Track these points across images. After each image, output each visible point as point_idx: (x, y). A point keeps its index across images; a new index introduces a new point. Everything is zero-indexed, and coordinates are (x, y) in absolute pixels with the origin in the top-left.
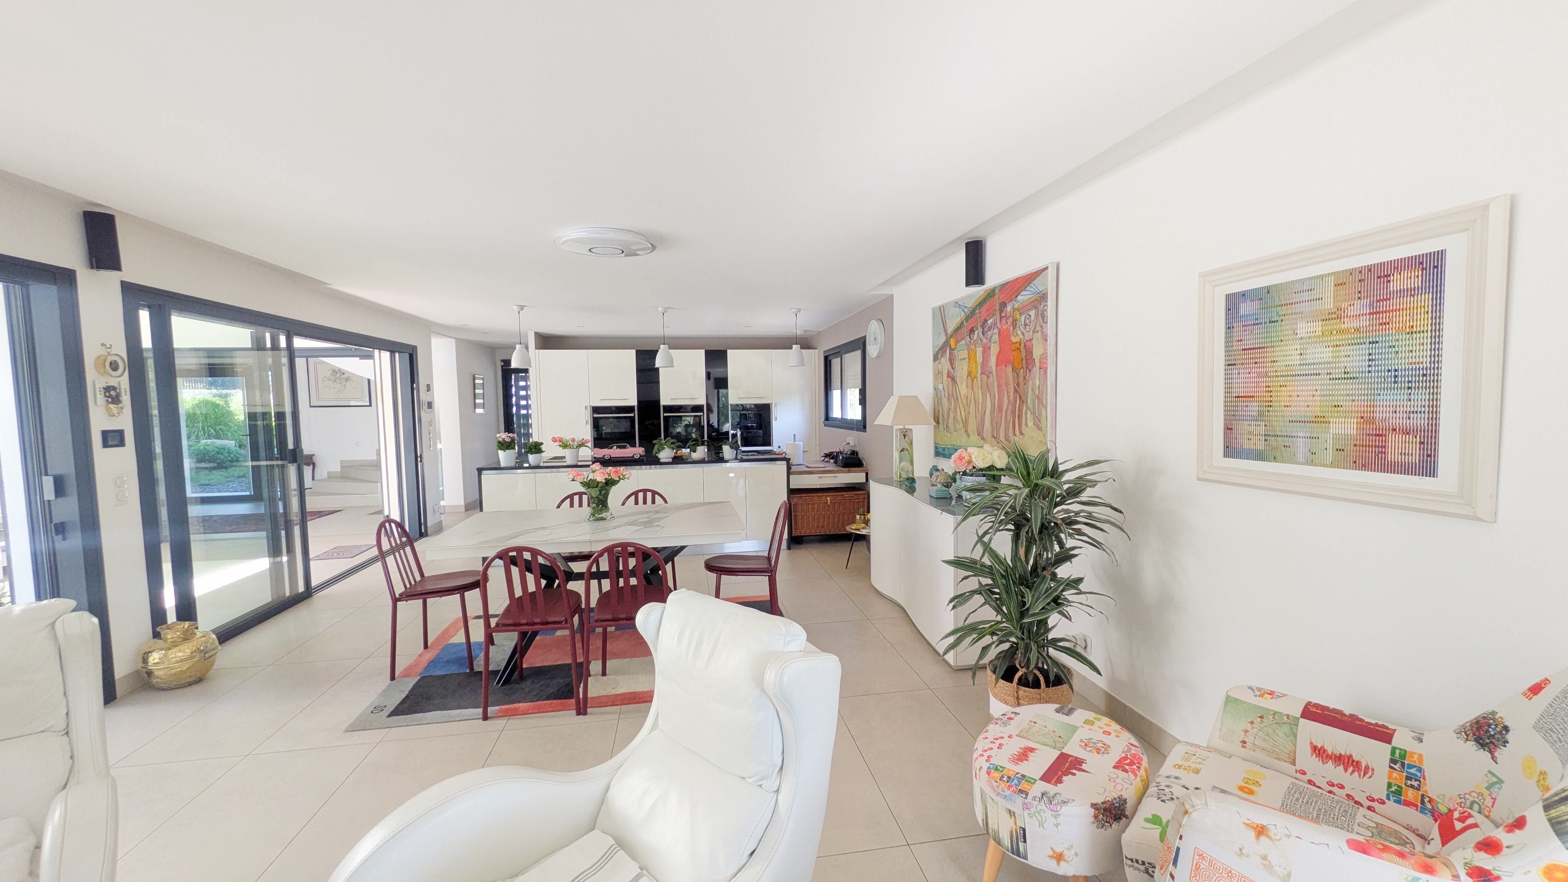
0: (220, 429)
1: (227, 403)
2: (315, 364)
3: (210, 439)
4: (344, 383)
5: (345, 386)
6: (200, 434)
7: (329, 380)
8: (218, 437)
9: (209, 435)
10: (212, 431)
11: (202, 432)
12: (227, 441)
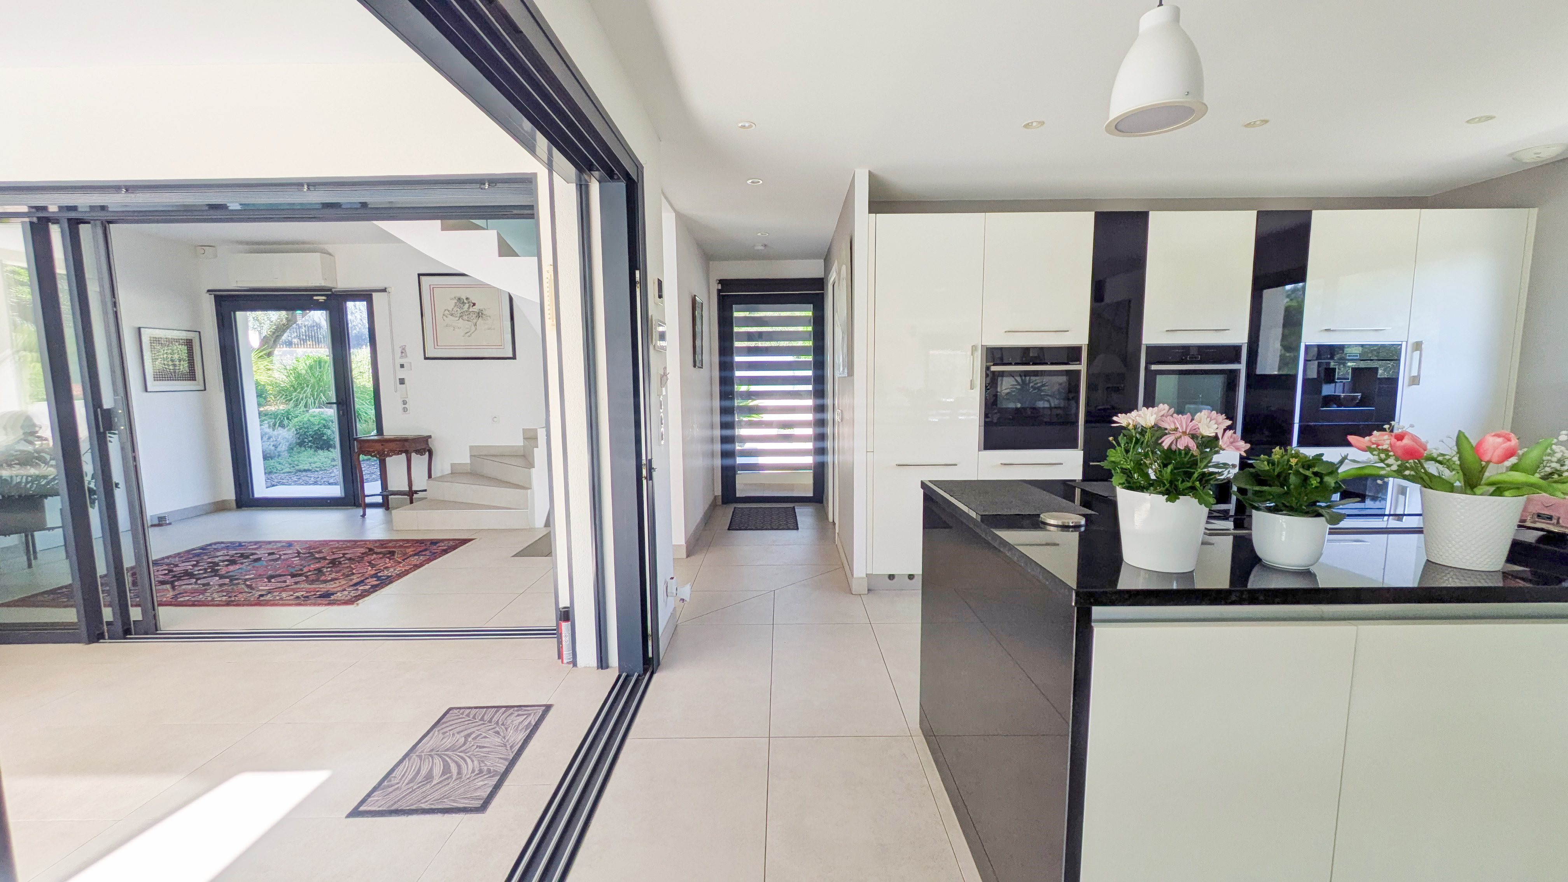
2: (432, 289)
4: (475, 321)
5: (475, 325)
7: (452, 315)
9: (320, 403)
11: (312, 398)
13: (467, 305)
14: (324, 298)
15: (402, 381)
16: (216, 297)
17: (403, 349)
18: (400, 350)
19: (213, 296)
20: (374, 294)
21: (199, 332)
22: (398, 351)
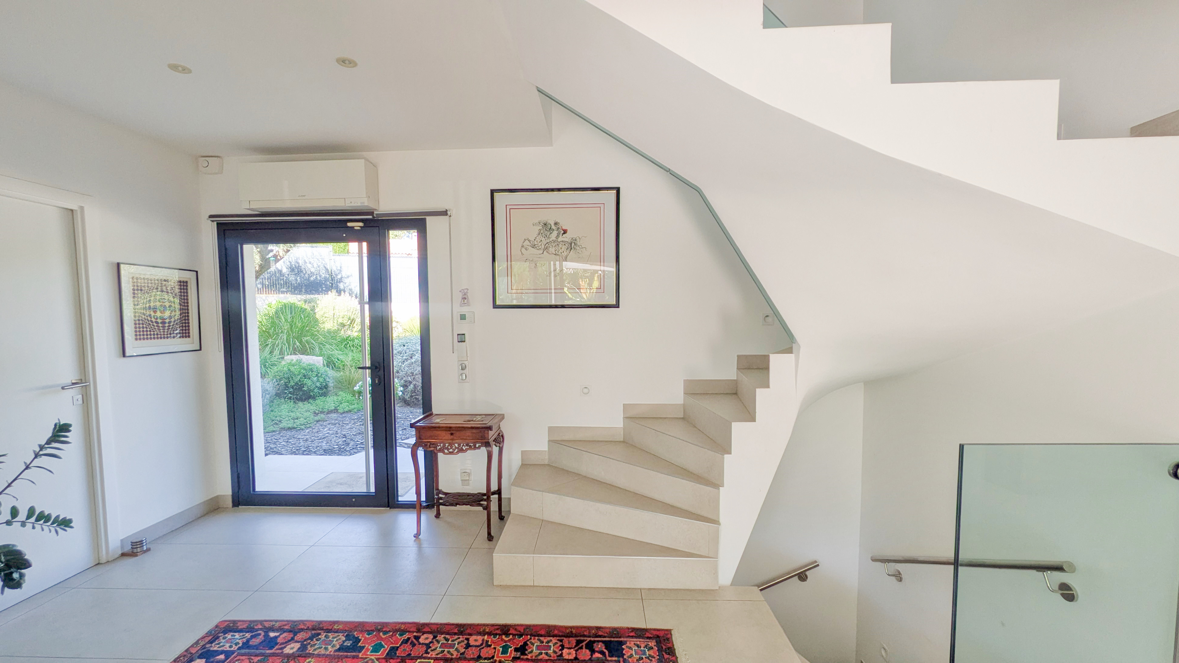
0: (307, 342)
1: (313, 309)
2: (509, 209)
3: (295, 354)
4: (565, 254)
6: (284, 348)
7: (534, 246)
8: (304, 352)
9: (294, 349)
10: (298, 344)
11: (287, 345)
12: (314, 358)
13: (555, 233)
14: (361, 224)
15: (461, 337)
16: (219, 225)
17: (465, 294)
18: (460, 295)
19: (215, 223)
20: (429, 220)
21: (197, 272)
22: (458, 297)
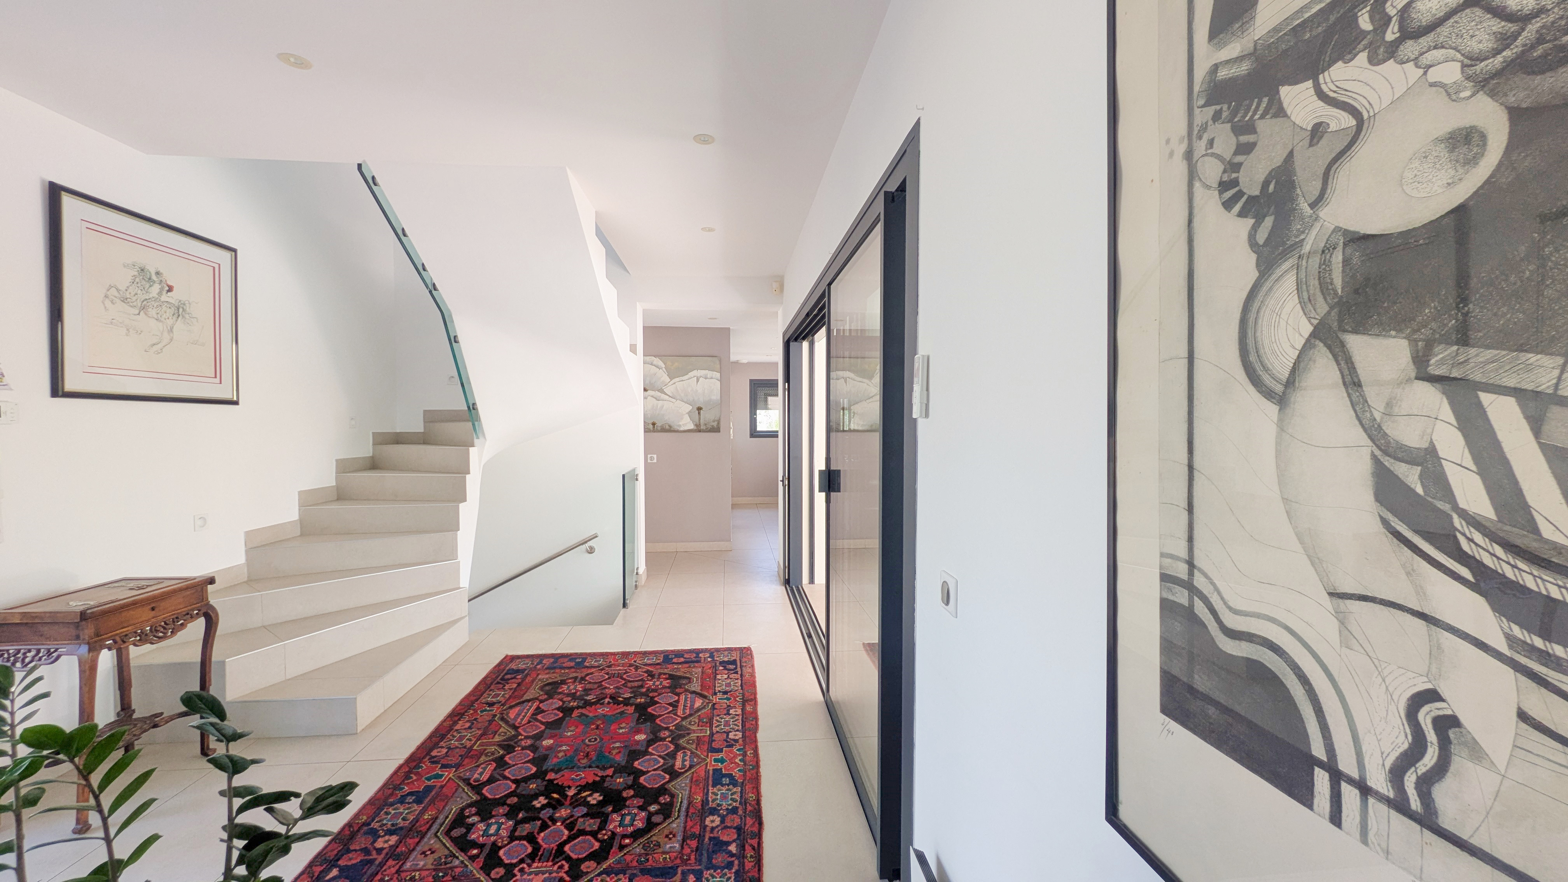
4: (170, 322)
5: (171, 330)
7: (124, 300)
13: (156, 287)
